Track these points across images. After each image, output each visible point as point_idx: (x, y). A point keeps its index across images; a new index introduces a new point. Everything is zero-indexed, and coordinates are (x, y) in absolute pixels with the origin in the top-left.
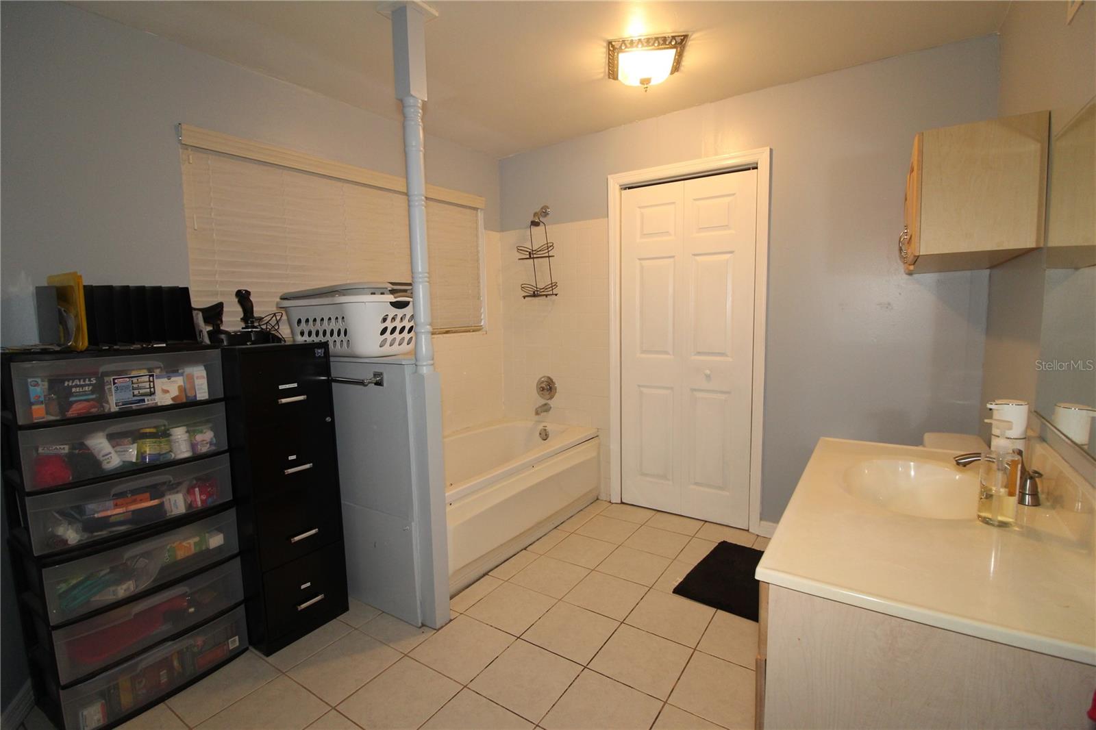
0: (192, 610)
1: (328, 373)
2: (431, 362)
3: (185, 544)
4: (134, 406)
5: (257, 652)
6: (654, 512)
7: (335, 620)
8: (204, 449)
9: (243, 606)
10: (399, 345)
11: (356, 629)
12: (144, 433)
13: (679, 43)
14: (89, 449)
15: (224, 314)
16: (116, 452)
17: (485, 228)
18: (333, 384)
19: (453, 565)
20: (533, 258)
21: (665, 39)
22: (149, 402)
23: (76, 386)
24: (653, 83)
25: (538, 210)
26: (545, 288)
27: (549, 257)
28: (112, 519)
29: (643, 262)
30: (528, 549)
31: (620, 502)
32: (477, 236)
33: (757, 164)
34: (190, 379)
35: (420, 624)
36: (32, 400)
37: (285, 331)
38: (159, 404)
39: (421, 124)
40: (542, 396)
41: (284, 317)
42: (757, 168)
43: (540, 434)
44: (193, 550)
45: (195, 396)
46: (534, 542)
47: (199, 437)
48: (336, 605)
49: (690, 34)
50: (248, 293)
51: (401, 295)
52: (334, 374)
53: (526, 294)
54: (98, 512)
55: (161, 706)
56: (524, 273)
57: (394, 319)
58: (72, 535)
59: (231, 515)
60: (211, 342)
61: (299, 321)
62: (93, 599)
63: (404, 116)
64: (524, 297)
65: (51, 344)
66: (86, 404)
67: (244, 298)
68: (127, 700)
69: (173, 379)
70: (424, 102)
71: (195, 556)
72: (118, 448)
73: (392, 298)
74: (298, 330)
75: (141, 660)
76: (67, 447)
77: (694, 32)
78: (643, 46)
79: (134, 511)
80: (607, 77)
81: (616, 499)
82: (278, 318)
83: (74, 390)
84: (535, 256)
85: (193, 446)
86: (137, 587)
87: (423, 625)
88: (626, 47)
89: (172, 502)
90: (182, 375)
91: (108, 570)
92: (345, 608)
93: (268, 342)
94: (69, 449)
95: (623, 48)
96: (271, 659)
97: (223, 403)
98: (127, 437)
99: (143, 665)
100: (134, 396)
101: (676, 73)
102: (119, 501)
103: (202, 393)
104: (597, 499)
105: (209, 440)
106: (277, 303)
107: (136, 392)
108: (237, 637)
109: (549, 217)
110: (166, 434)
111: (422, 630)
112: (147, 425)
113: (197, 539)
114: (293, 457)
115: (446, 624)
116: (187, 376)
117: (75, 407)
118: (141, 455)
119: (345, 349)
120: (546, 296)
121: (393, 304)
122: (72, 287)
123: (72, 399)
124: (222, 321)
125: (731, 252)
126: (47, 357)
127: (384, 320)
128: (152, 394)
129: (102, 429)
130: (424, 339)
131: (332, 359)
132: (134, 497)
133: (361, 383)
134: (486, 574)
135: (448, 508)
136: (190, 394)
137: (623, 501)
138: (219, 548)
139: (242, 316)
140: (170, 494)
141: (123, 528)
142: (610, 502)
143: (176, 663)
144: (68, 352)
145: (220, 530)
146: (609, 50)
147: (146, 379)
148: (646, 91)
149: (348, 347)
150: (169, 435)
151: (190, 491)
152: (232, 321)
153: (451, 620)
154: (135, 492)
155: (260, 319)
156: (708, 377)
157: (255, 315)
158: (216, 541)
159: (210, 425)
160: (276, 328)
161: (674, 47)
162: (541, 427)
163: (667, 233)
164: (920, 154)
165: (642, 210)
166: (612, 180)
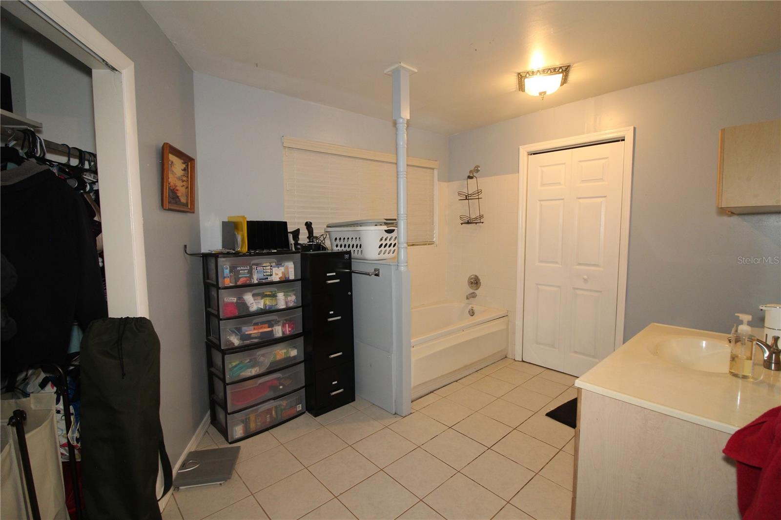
0: (281, 387)
1: (350, 268)
2: (406, 264)
3: (280, 352)
4: (264, 281)
5: (309, 414)
6: (545, 369)
7: (347, 405)
8: (291, 305)
9: (304, 388)
10: (388, 254)
11: (360, 411)
12: (266, 295)
13: (565, 70)
14: (244, 300)
15: (300, 235)
16: (256, 303)
17: (438, 181)
18: (353, 274)
19: (414, 383)
20: (469, 199)
21: (555, 69)
22: (270, 279)
23: (242, 270)
24: (547, 94)
25: (472, 169)
26: (476, 218)
27: (479, 198)
28: (252, 335)
29: (542, 202)
30: (458, 381)
31: (521, 360)
32: (433, 185)
33: (624, 137)
34: (287, 268)
35: (394, 413)
36: (225, 276)
37: (328, 244)
38: (274, 281)
39: (406, 132)
40: (471, 287)
41: (328, 236)
42: (624, 140)
43: (469, 312)
44: (283, 356)
45: (289, 277)
46: (462, 378)
47: (289, 298)
48: (349, 396)
49: (572, 65)
50: (311, 223)
51: (391, 226)
52: (353, 268)
53: (463, 222)
54: (247, 331)
55: (267, 432)
56: (463, 209)
57: (386, 239)
58: (236, 341)
59: (301, 340)
60: (295, 250)
61: (336, 239)
62: (241, 374)
63: (397, 129)
64: (462, 224)
65: (230, 249)
66: (245, 279)
67: (309, 226)
68: (253, 427)
69: (280, 268)
70: (408, 120)
71: (285, 359)
72: (256, 301)
73: (386, 228)
74: (335, 244)
75: (260, 407)
76: (236, 299)
77: (574, 63)
78: (540, 74)
79: (261, 333)
80: (518, 90)
81: (519, 358)
82: (324, 237)
83: (241, 272)
84: (470, 198)
85: (286, 303)
86: (260, 370)
87: (396, 414)
88: (530, 75)
89: (277, 330)
90: (283, 266)
91: (248, 360)
92: (353, 400)
93: (320, 250)
94: (237, 300)
95: (527, 76)
96: (316, 418)
97: (300, 282)
98: (259, 296)
99: (260, 410)
100: (264, 276)
101: (565, 85)
102: (256, 327)
103: (292, 277)
104: (506, 357)
105: (293, 300)
106: (325, 229)
107: (265, 274)
108: (301, 405)
109: (479, 172)
110: (274, 296)
111: (395, 416)
112: (267, 290)
113: (285, 351)
114: (332, 312)
115: (409, 415)
116: (286, 266)
117: (241, 280)
118: (265, 305)
119: (359, 256)
120: (476, 223)
121: (386, 231)
122: (241, 222)
123: (240, 276)
124: (299, 239)
125: (605, 197)
126: (230, 255)
127: (381, 240)
128: (271, 275)
129: (250, 291)
130: (402, 251)
131: (352, 260)
132: (261, 326)
133: (368, 274)
134: (432, 392)
135: (412, 349)
136: (287, 276)
137: (524, 360)
138: (295, 357)
139: (308, 235)
140: (276, 326)
141: (256, 340)
142: (514, 360)
143: (274, 413)
144: (237, 254)
145: (295, 347)
146: (519, 77)
147: (269, 268)
148: (543, 98)
149: (361, 254)
150: (276, 296)
151: (284, 326)
152: (303, 239)
153: (411, 413)
154: (263, 323)
155: (317, 238)
156: (585, 280)
157: (314, 235)
158: (294, 353)
159: (294, 292)
160: (324, 242)
161: (562, 72)
162: (470, 307)
163: (559, 184)
165: (542, 168)
166: (522, 149)
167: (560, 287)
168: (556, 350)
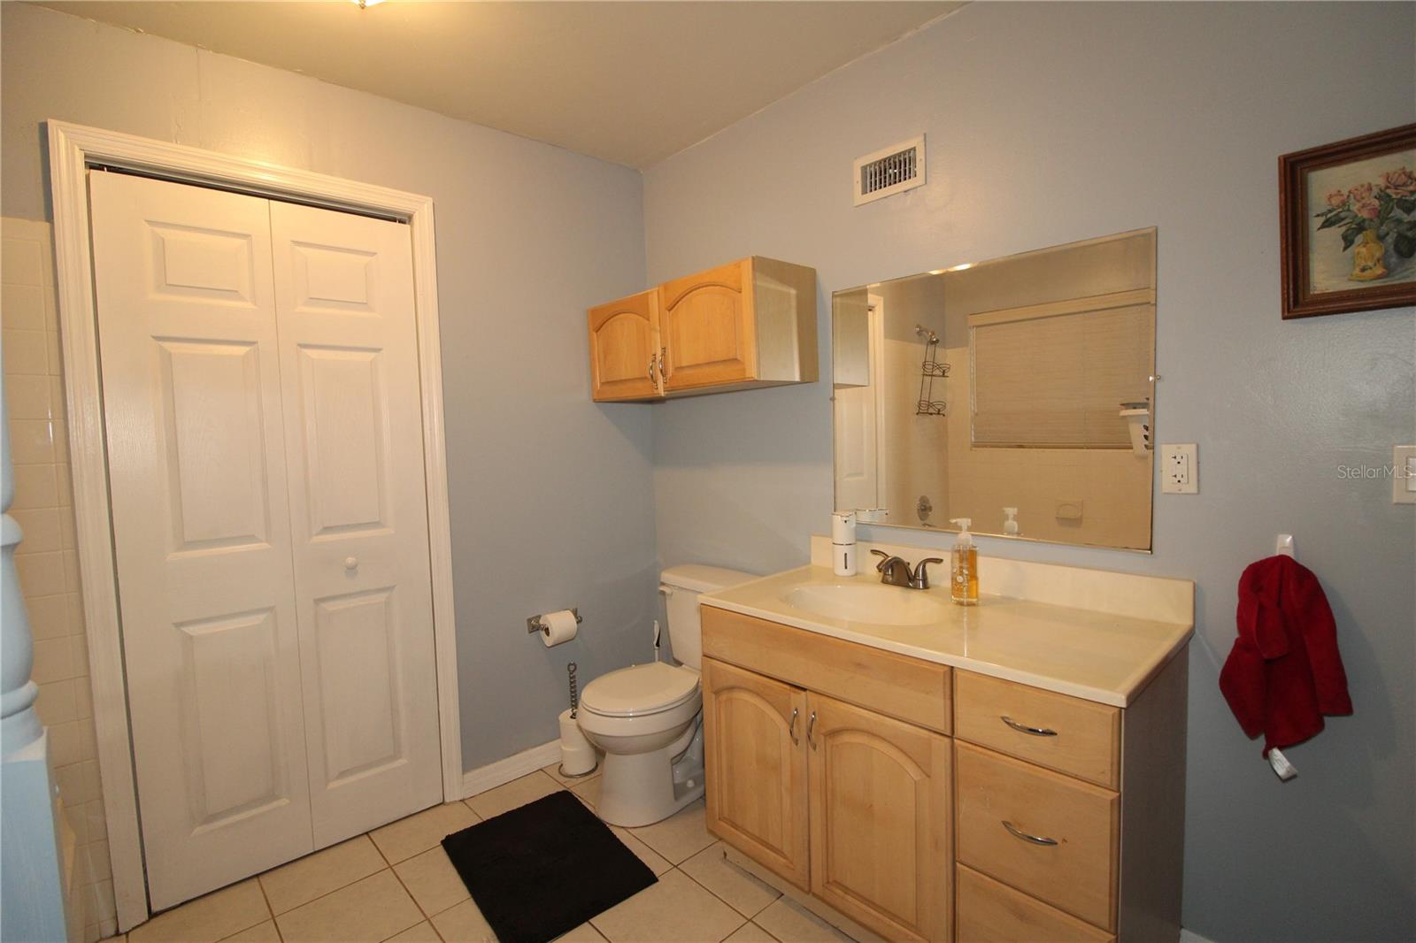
29: (168, 344)
31: (146, 917)
33: (406, 213)
42: (409, 223)
81: (134, 917)
137: (155, 909)
142: (118, 934)
156: (352, 570)
163: (233, 294)
164: (754, 278)
165: (159, 230)
166: (62, 135)
167: (271, 609)
168: (284, 802)
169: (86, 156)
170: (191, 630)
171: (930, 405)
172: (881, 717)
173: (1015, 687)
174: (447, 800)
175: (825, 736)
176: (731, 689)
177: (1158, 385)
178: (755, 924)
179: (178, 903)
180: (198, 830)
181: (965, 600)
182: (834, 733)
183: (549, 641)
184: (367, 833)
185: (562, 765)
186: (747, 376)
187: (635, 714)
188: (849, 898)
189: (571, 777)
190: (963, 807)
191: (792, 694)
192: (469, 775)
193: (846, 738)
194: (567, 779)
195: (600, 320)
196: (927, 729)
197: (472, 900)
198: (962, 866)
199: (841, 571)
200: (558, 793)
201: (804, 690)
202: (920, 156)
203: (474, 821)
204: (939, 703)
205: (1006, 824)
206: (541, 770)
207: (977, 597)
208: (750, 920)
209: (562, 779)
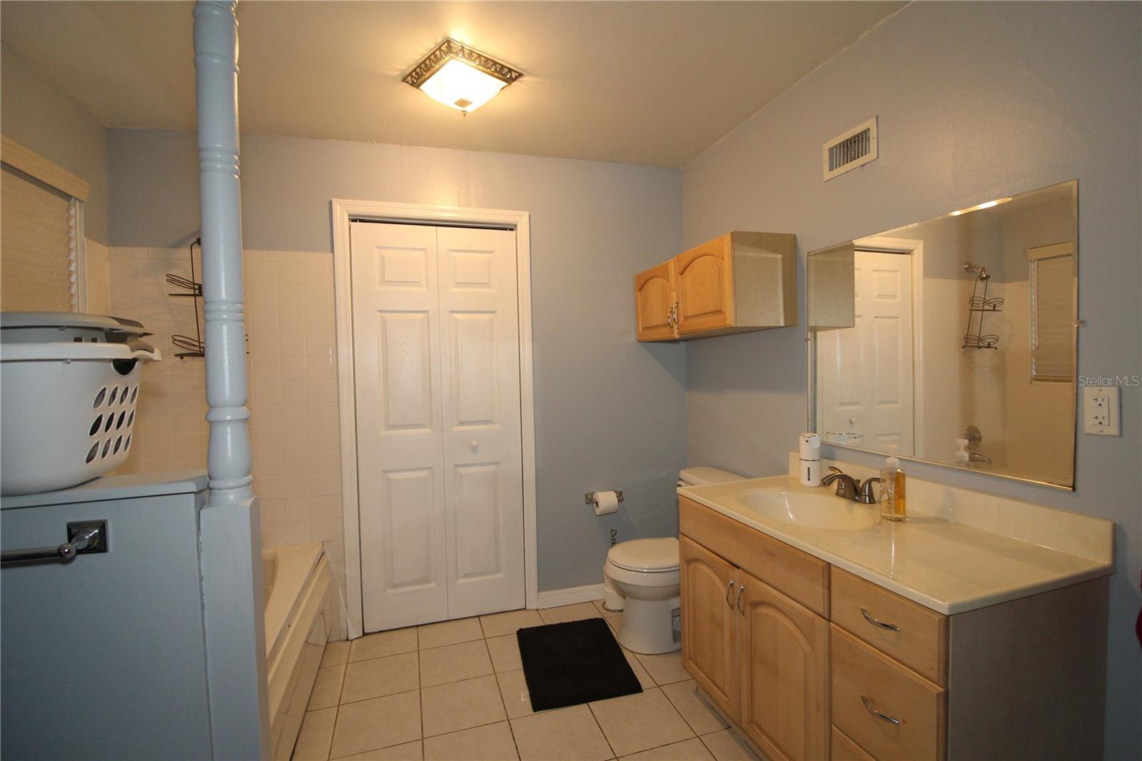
10: (115, 453)
13: (513, 78)
17: (86, 236)
21: (502, 68)
29: (384, 315)
31: (361, 634)
33: (515, 225)
42: (513, 230)
49: (525, 74)
53: (187, 351)
57: (112, 399)
64: (182, 356)
77: (529, 74)
78: (479, 63)
81: (357, 632)
88: (463, 56)
95: (460, 55)
104: (327, 643)
125: (494, 312)
137: (366, 631)
142: (348, 640)
146: (439, 49)
148: (465, 115)
156: (475, 449)
161: (506, 80)
163: (417, 283)
164: (733, 248)
165: (382, 251)
166: (338, 206)
167: (431, 468)
168: (433, 585)
169: (349, 215)
170: (391, 476)
171: (980, 339)
172: (785, 597)
173: (871, 586)
174: (527, 607)
175: (751, 606)
176: (696, 560)
177: (1081, 330)
178: (701, 741)
179: (377, 631)
180: (389, 591)
181: (893, 516)
182: (756, 605)
183: (598, 512)
184: (478, 616)
185: (604, 602)
186: (727, 323)
187: (649, 571)
188: (764, 737)
189: (609, 610)
190: (836, 679)
191: (729, 569)
192: (542, 594)
193: (763, 610)
194: (606, 611)
195: (642, 284)
196: (813, 611)
197: (522, 671)
198: (835, 728)
199: (804, 481)
200: (596, 619)
201: (738, 567)
202: (873, 134)
203: (540, 624)
204: (819, 590)
205: (865, 700)
206: (592, 602)
207: (904, 513)
208: (698, 737)
209: (603, 611)
